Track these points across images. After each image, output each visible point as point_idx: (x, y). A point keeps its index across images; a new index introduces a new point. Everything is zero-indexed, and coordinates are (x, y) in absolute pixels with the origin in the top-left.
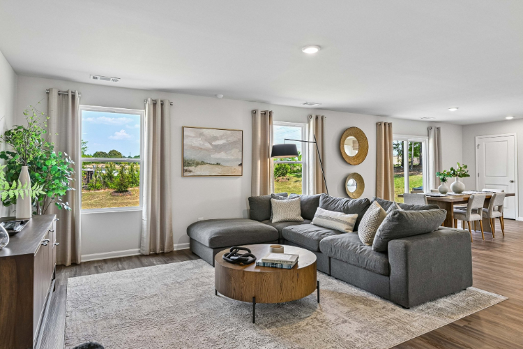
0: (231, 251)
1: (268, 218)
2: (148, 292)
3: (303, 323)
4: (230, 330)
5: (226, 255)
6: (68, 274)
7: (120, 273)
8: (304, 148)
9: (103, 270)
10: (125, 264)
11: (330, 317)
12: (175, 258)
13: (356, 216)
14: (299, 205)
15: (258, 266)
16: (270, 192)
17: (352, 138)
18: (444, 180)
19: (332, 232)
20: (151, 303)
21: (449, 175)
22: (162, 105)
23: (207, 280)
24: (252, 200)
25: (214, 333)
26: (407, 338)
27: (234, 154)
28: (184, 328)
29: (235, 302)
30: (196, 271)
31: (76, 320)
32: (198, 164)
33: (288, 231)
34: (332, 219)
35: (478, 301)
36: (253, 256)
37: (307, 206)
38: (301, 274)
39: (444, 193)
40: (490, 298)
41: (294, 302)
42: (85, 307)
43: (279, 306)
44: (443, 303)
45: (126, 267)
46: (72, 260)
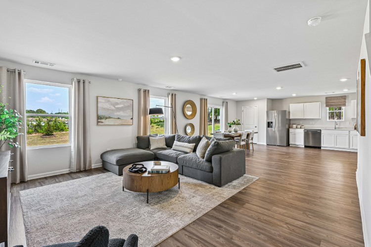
0: (133, 166)
1: (148, 146)
2: (80, 194)
3: (173, 200)
4: (135, 209)
5: (130, 168)
6: (18, 189)
7: (57, 184)
8: (165, 110)
9: (45, 184)
10: (61, 179)
11: (186, 195)
12: (93, 172)
13: (194, 144)
14: (164, 140)
15: (149, 173)
16: (148, 134)
17: (189, 106)
18: (230, 126)
19: (183, 153)
20: (83, 200)
21: (232, 124)
22: (84, 83)
23: (117, 184)
24: (138, 138)
25: (126, 212)
26: (223, 200)
27: (128, 113)
28: (107, 211)
29: (135, 193)
30: (108, 179)
31: (31, 217)
32: (106, 118)
33: (160, 154)
34: (183, 147)
35: (249, 180)
36: (145, 168)
37: (169, 140)
38: (172, 175)
39: (230, 132)
40: (253, 179)
41: (167, 190)
42: (37, 208)
43: (160, 193)
44: (235, 183)
45: (62, 181)
46: (20, 180)
